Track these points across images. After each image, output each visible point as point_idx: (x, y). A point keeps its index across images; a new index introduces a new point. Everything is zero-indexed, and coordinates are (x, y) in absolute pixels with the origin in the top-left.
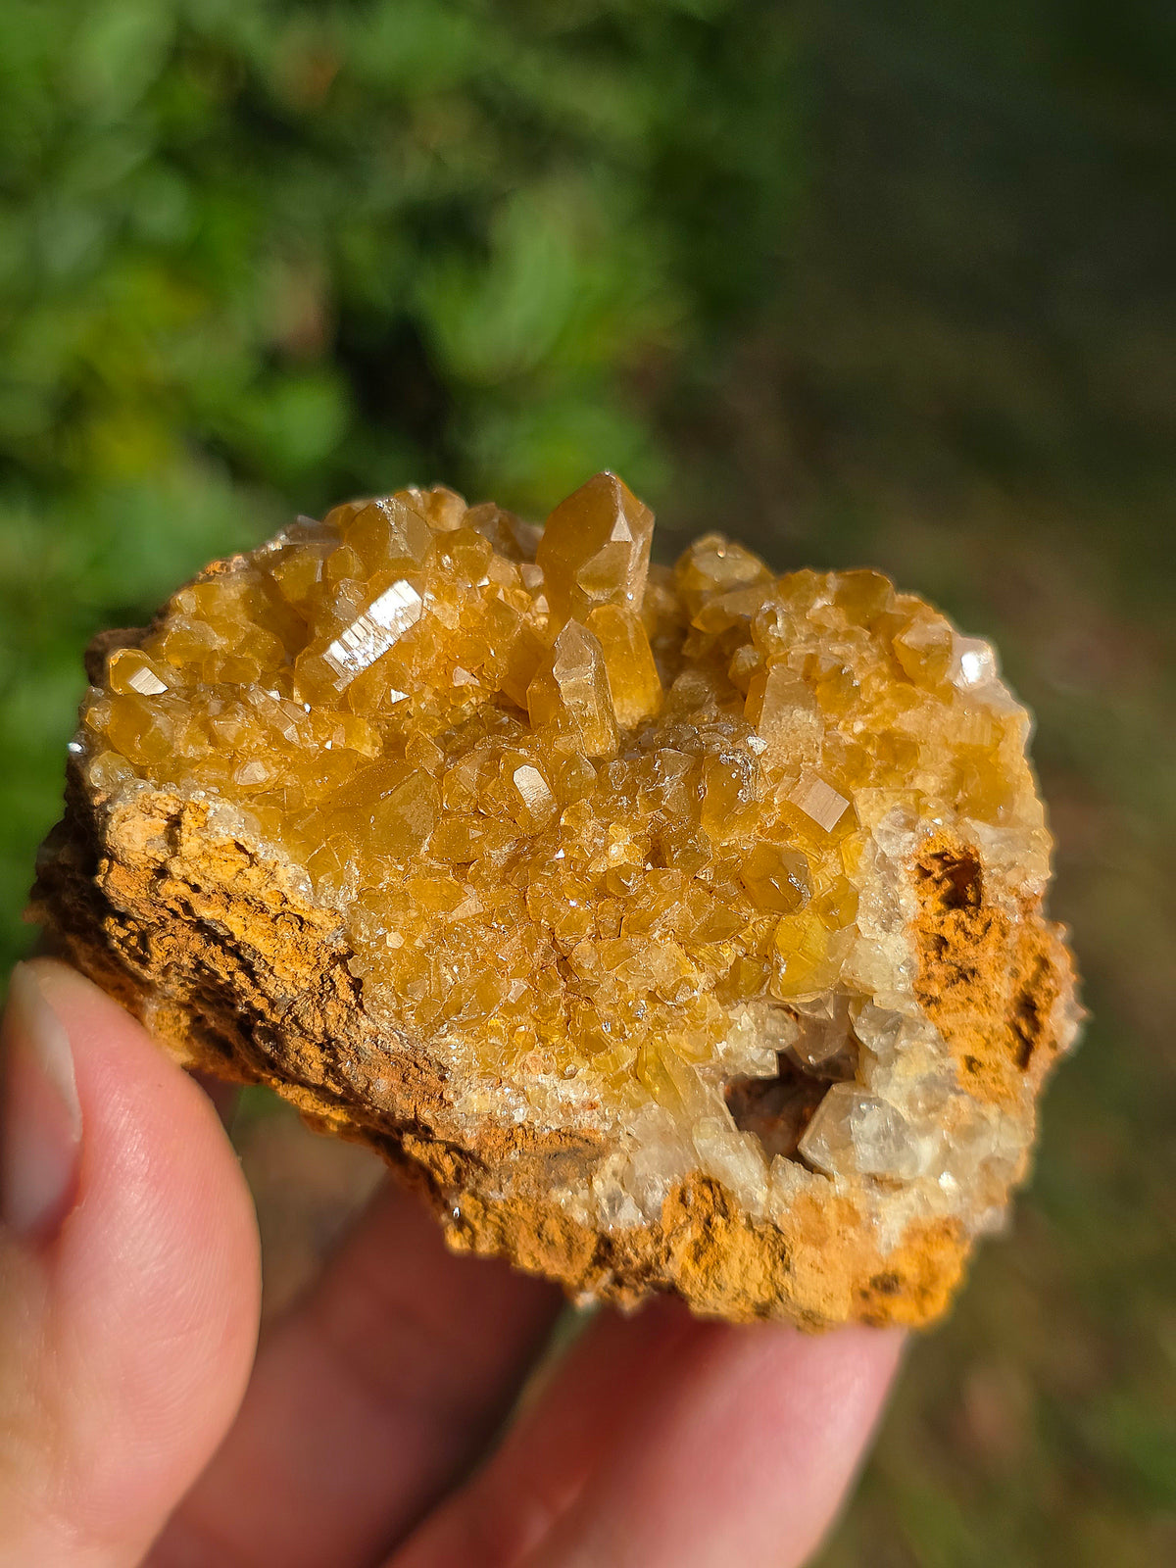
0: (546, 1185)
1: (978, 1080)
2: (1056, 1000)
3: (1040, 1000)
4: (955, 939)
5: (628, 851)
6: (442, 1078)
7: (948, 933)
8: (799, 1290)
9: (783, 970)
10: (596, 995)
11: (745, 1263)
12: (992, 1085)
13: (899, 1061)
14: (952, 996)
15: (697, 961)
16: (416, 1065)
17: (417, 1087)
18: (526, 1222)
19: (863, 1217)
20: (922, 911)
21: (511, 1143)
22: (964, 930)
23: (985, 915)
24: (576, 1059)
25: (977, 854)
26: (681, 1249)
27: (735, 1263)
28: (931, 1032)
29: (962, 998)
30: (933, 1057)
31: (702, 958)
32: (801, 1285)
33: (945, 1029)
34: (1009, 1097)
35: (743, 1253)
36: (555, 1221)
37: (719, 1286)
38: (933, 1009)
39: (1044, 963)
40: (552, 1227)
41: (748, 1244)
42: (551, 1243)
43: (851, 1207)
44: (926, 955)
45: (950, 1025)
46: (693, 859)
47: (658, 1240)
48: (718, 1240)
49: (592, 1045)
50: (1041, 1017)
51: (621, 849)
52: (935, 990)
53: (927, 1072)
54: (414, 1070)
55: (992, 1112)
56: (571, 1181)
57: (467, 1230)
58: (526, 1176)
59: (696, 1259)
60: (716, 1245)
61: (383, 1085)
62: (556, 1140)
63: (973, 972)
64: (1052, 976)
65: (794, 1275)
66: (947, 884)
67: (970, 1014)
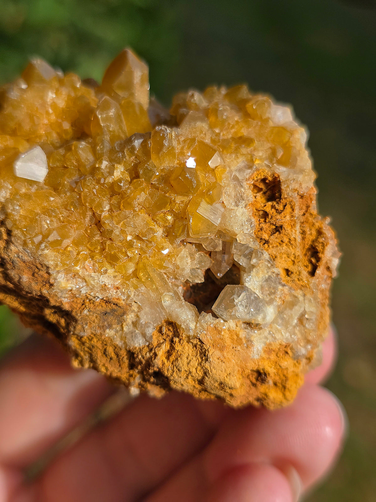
0: (103, 328)
1: (291, 279)
2: (326, 248)
3: (319, 248)
4: (271, 212)
5: (122, 173)
6: (48, 273)
7: (268, 209)
8: (213, 370)
9: (191, 221)
10: (113, 236)
11: (189, 358)
12: (298, 282)
13: (254, 270)
14: (274, 239)
15: (156, 222)
16: (37, 267)
17: (40, 279)
18: (99, 349)
19: (244, 341)
20: (255, 200)
21: (84, 306)
22: (275, 208)
23: (283, 201)
24: (107, 266)
25: (279, 176)
26: (161, 352)
27: (184, 358)
28: (266, 256)
29: (279, 241)
30: (269, 268)
31: (158, 220)
32: (214, 367)
33: (273, 255)
34: (306, 287)
35: (189, 355)
36: (111, 347)
37: (179, 370)
38: (266, 245)
39: (320, 233)
40: (110, 350)
41: (190, 351)
42: (111, 359)
43: (237, 335)
44: (260, 220)
45: (275, 253)
46: (149, 173)
47: (151, 350)
48: (177, 348)
49: (113, 259)
50: (320, 255)
51: (119, 172)
52: (266, 236)
53: (267, 276)
54: (37, 270)
55: (299, 293)
56: (114, 326)
57: (80, 358)
58: (94, 324)
59: (168, 358)
60: (176, 351)
61: (26, 278)
62: (104, 304)
63: (281, 227)
64: (323, 237)
65: (210, 362)
66: (268, 193)
67: (284, 248)
